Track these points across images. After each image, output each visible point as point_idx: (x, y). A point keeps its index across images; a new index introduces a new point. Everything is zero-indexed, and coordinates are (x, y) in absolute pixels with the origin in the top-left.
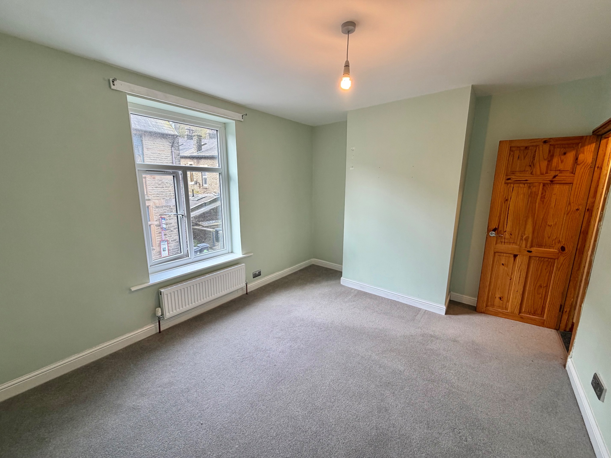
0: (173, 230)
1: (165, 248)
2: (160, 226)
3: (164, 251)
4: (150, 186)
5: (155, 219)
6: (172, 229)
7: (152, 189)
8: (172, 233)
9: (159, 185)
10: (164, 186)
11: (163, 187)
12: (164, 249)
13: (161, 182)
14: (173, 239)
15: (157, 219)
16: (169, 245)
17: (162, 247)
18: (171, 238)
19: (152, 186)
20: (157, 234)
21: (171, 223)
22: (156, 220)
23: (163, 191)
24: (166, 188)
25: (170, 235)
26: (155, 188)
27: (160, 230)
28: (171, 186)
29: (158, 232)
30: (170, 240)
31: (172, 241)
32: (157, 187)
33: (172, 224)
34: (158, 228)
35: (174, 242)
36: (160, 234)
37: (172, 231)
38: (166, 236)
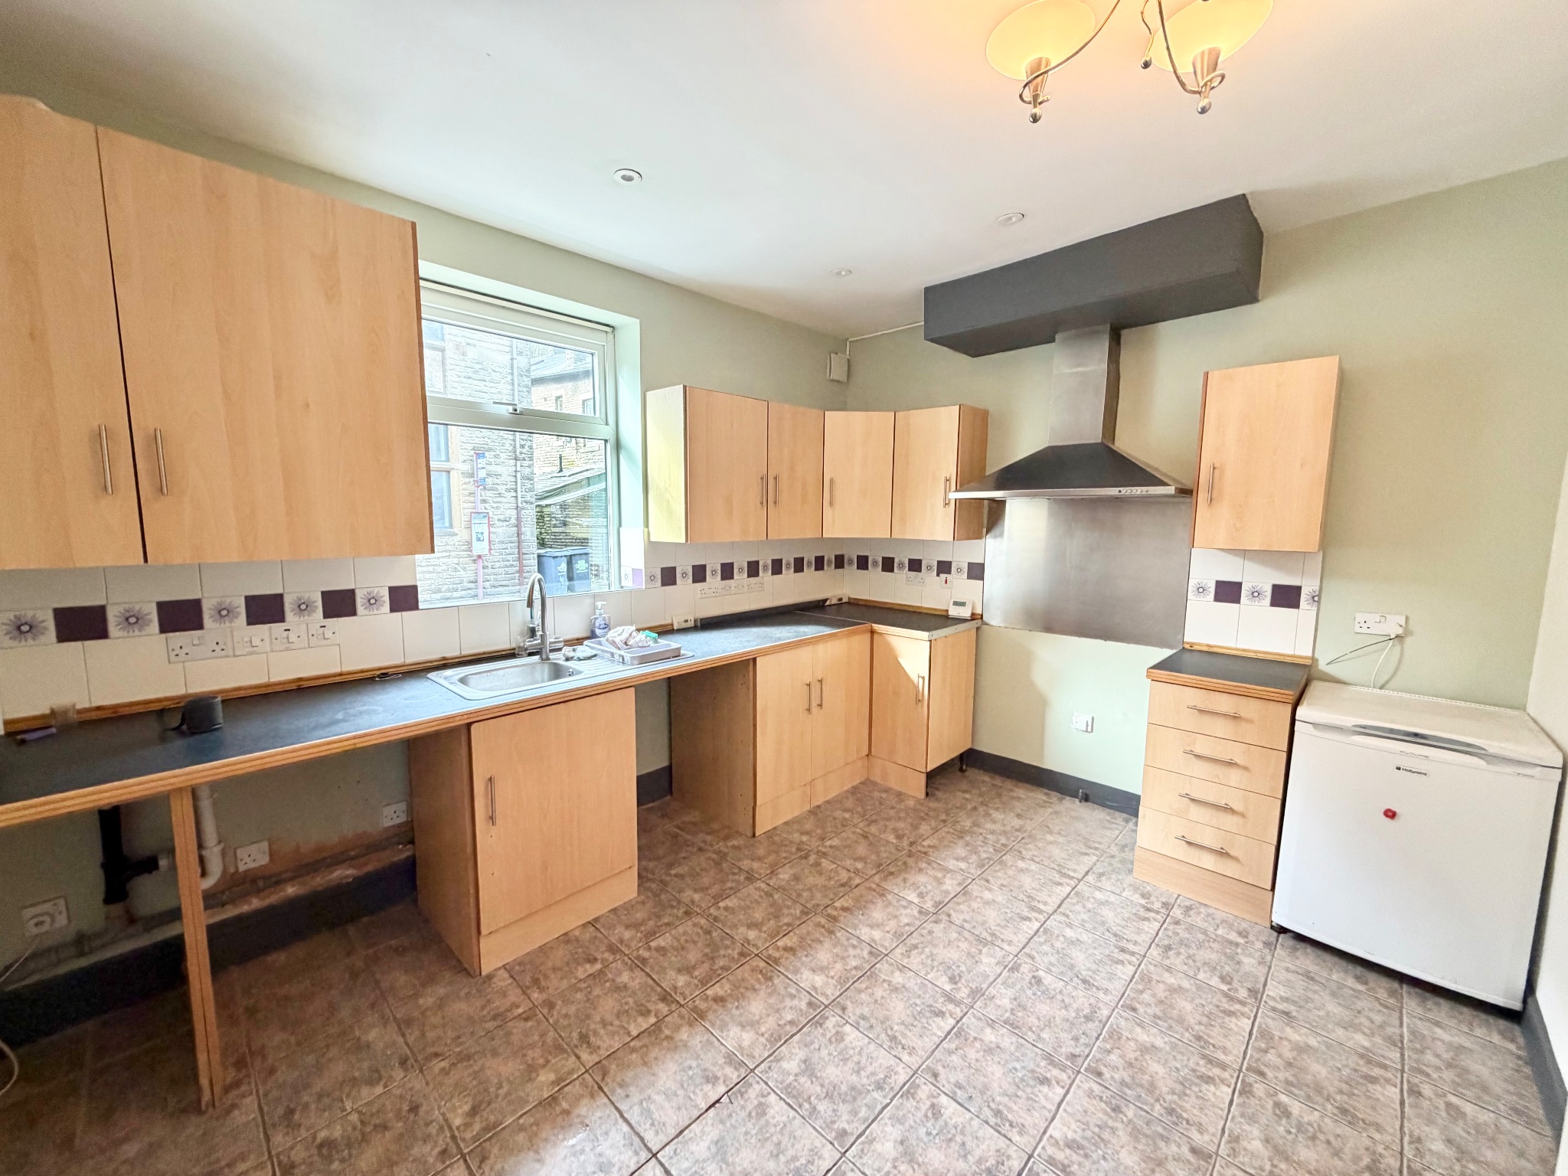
0: (503, 492)
1: (482, 533)
2: (472, 475)
3: (479, 539)
4: (453, 372)
5: (462, 458)
6: (502, 489)
7: (457, 379)
8: (500, 499)
9: (476, 372)
10: (487, 378)
11: (485, 381)
12: (479, 536)
13: (480, 366)
14: (502, 517)
15: (465, 458)
16: (492, 529)
17: (476, 529)
18: (499, 512)
19: (460, 374)
20: (465, 496)
21: (500, 475)
22: (464, 461)
23: (485, 389)
24: (492, 385)
25: (495, 505)
26: (465, 380)
27: (472, 488)
28: (503, 381)
29: (466, 492)
30: (496, 517)
31: (499, 520)
32: (470, 378)
33: (503, 479)
34: (467, 480)
35: (505, 524)
36: (472, 499)
37: (500, 494)
38: (487, 505)
